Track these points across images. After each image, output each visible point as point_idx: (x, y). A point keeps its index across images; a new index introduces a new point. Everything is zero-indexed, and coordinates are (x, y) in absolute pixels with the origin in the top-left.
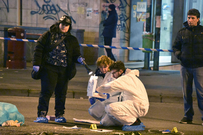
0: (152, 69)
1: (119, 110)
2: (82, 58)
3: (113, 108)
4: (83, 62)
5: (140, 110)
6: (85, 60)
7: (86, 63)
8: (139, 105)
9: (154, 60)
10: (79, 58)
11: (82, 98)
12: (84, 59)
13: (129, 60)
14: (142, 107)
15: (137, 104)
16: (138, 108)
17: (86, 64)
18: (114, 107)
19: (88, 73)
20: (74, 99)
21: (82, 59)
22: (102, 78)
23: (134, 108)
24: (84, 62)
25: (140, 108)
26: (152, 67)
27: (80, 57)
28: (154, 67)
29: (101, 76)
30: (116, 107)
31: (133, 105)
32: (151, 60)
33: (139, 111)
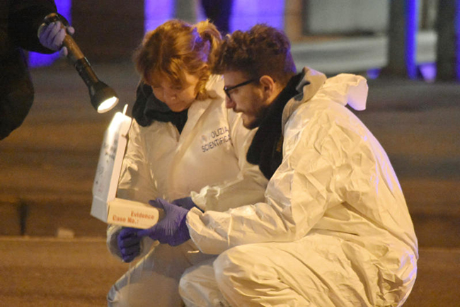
0: (429, 73)
1: (275, 282)
2: (59, 24)
3: (246, 267)
4: (65, 44)
5: (379, 284)
6: (75, 37)
7: (84, 52)
8: (374, 257)
9: (439, 27)
10: (48, 24)
11: (65, 234)
12: (72, 30)
13: (306, 33)
14: (388, 269)
15: (366, 257)
16: (371, 275)
17: (81, 56)
18: (252, 265)
19: (96, 102)
20: (26, 238)
21: (61, 33)
22: (174, 130)
23: (353, 273)
24: (73, 46)
25: (379, 275)
26: (427, 64)
27: (51, 20)
28: (438, 64)
29: (166, 121)
30: (264, 267)
31: (343, 257)
32: (424, 27)
33: (375, 290)
